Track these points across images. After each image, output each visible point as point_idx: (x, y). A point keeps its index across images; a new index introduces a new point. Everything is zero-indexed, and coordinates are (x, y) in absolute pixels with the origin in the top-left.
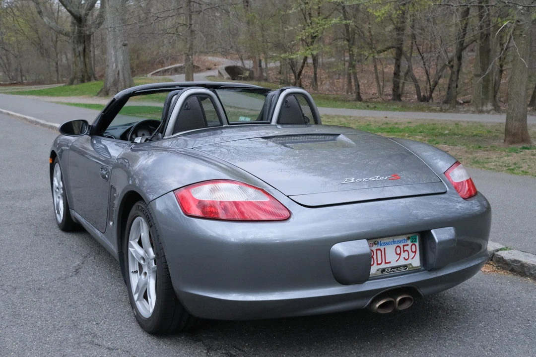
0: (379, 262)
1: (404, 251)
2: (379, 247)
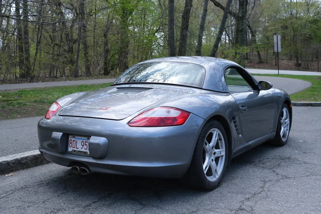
0: (74, 147)
1: (85, 145)
2: (75, 140)
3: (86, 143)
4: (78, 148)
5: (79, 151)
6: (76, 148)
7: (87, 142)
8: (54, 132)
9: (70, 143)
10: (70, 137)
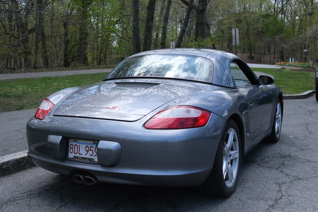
0: (76, 152)
2: (77, 144)
3: (92, 149)
4: (81, 154)
5: (82, 158)
6: (79, 154)
7: (93, 147)
8: (50, 136)
9: (71, 148)
10: (70, 141)
